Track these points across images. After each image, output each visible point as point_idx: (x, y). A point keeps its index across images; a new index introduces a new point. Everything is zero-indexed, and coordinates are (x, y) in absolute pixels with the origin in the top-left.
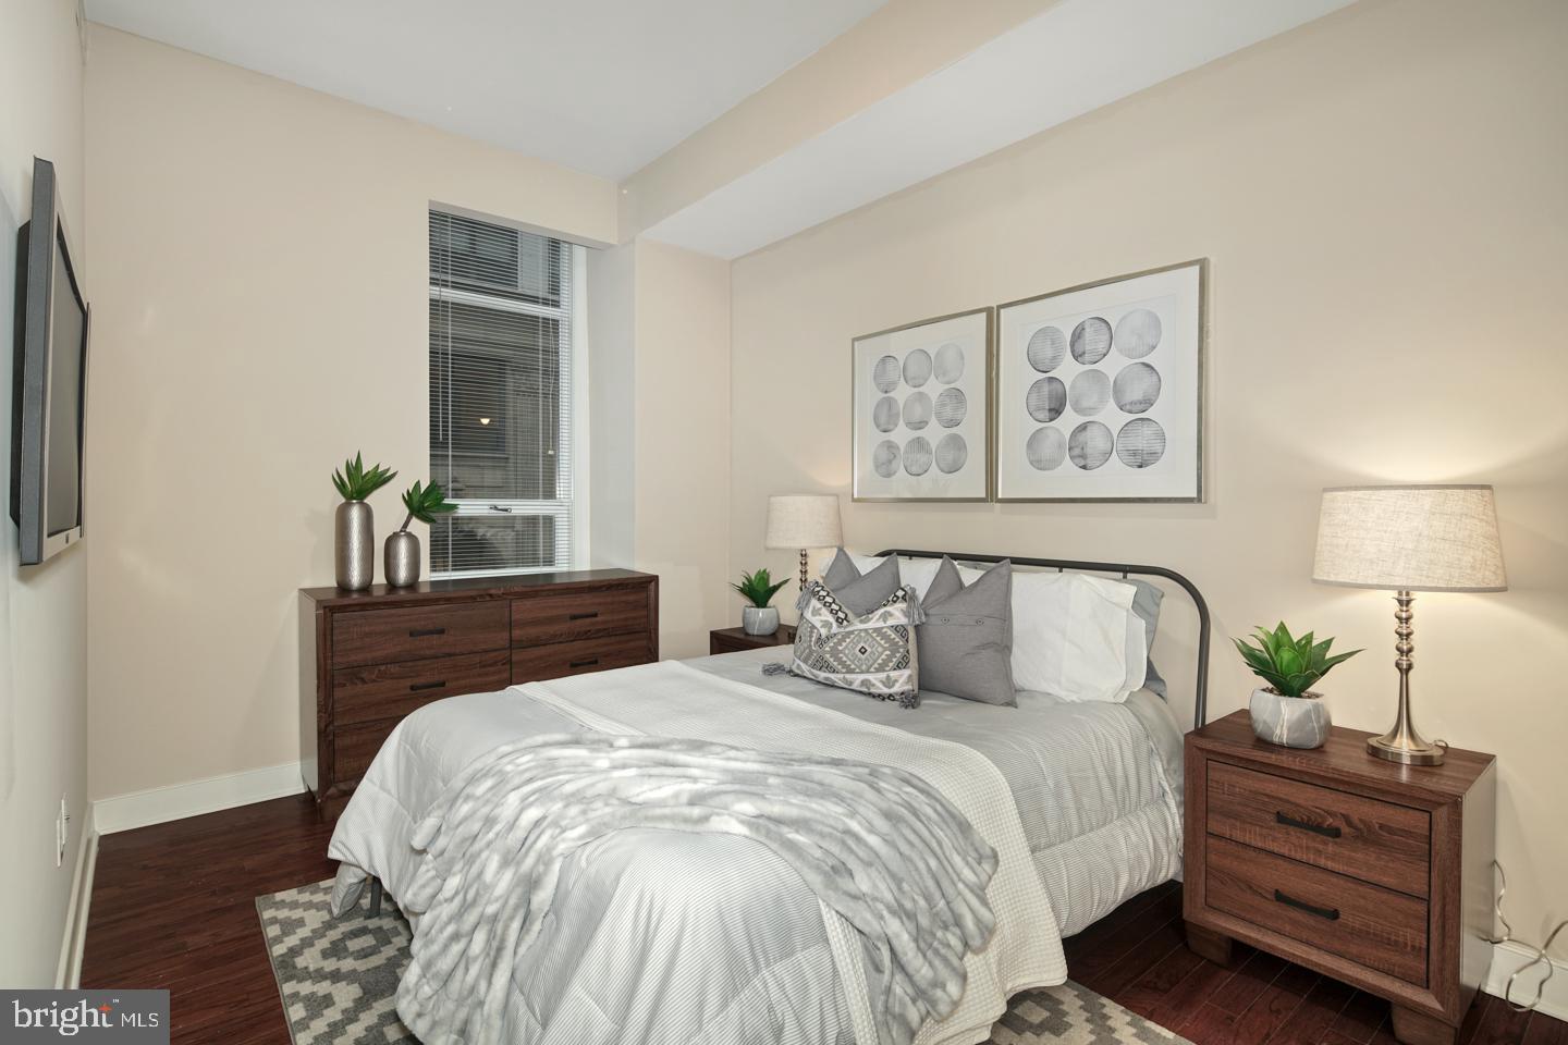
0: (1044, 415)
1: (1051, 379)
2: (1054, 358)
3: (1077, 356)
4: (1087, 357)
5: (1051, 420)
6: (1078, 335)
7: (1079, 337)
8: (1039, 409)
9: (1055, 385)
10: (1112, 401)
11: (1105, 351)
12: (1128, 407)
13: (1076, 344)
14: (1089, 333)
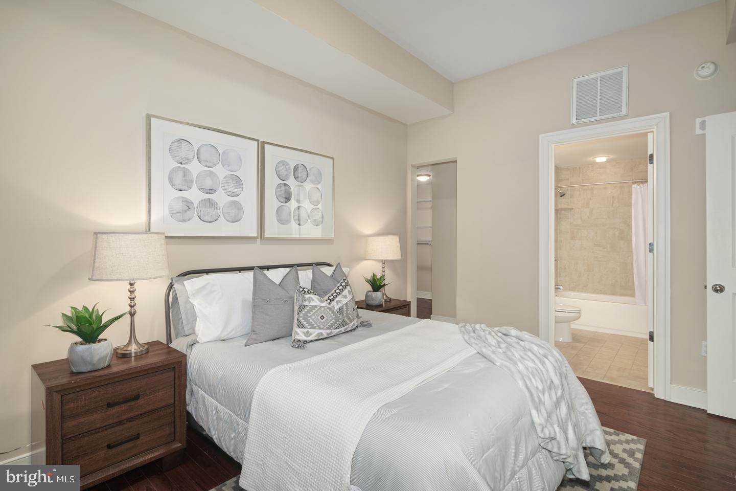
0: (283, 200)
1: (285, 184)
2: (287, 175)
3: (296, 178)
4: (299, 179)
5: (286, 202)
6: (296, 169)
7: (296, 170)
8: (281, 196)
9: (287, 187)
10: (308, 200)
11: (305, 179)
12: (312, 203)
13: (295, 173)
14: (300, 169)
